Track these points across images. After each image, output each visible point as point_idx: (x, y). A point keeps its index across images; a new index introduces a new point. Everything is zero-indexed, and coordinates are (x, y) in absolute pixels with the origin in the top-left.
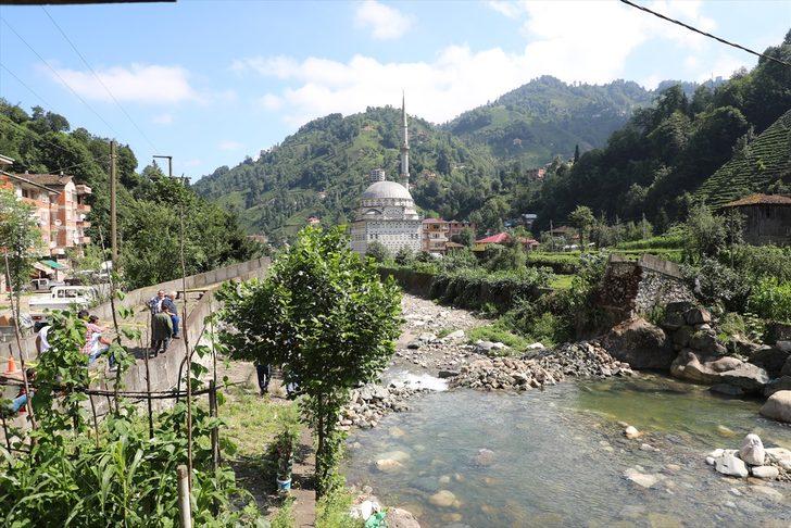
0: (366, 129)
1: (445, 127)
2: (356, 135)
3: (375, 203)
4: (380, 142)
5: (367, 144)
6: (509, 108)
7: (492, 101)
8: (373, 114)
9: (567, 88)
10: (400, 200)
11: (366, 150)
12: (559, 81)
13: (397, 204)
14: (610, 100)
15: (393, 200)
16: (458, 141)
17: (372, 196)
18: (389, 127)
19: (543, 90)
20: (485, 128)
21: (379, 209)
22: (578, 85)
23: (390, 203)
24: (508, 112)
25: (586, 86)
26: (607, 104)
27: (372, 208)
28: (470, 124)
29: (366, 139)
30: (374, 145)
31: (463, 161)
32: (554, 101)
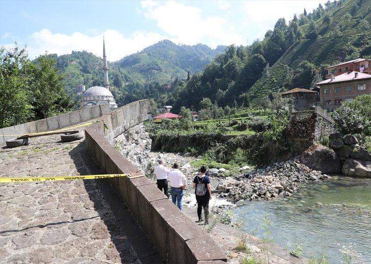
0: (72, 63)
1: (116, 63)
2: (66, 66)
3: (92, 99)
4: (81, 70)
5: (73, 71)
6: (149, 55)
7: (140, 51)
8: (76, 55)
9: (176, 46)
10: (106, 97)
11: (73, 75)
12: (172, 43)
13: (105, 99)
14: (196, 52)
15: (103, 97)
16: (124, 71)
17: (89, 94)
18: (86, 62)
19: (165, 47)
20: (138, 64)
21: (95, 102)
22: (181, 45)
23: (101, 98)
24: (148, 57)
25: (185, 46)
26: (194, 54)
27: (90, 102)
28: (129, 62)
29: (73, 68)
30: (77, 72)
31: (127, 81)
32: (170, 52)
